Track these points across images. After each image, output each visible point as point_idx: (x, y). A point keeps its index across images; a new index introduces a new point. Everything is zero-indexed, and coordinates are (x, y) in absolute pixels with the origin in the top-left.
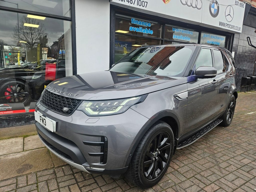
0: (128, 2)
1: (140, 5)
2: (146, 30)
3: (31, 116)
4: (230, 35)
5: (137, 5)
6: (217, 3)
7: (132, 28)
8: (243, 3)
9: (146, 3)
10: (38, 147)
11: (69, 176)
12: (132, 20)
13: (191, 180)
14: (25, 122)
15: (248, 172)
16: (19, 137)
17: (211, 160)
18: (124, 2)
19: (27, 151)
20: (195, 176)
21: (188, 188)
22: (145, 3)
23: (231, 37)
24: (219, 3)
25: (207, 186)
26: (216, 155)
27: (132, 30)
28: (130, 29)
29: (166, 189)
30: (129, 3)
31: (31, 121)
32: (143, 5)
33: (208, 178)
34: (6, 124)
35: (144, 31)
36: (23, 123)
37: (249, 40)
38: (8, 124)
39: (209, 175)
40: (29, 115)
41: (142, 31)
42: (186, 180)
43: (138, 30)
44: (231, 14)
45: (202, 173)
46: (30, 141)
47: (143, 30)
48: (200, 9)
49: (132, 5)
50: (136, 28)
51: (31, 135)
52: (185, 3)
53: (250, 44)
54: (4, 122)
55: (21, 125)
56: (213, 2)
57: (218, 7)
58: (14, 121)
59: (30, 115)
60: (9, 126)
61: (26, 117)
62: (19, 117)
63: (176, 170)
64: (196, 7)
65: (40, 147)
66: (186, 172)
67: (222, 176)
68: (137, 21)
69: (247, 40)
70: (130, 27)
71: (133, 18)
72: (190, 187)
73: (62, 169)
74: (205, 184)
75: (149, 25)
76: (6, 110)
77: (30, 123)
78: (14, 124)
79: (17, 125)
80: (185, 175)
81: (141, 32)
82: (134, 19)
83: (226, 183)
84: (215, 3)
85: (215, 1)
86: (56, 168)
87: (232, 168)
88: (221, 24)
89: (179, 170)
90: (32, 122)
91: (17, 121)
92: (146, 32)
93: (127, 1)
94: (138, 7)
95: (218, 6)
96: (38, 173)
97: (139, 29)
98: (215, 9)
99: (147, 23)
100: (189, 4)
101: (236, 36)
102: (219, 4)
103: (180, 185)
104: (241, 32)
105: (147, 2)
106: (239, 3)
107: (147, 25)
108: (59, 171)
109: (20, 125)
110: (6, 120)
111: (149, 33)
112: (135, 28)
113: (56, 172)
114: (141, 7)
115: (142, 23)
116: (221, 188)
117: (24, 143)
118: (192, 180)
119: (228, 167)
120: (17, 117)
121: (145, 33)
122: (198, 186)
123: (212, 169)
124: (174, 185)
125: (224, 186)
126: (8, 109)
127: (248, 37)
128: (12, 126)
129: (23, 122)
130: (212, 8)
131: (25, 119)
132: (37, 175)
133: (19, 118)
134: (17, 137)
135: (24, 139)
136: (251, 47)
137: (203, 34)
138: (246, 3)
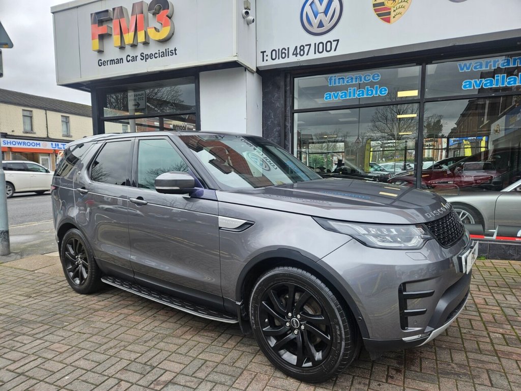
0: (295, 56)
1: (321, 50)
2: (368, 90)
5: (315, 53)
7: (330, 94)
9: (336, 42)
12: (330, 79)
18: (288, 57)
27: (330, 98)
28: (326, 97)
30: (298, 55)
32: (329, 49)
35: (363, 93)
41: (356, 95)
43: (346, 95)
47: (359, 91)
49: (305, 58)
50: (340, 93)
68: (342, 78)
70: (326, 94)
75: (373, 79)
81: (353, 97)
82: (335, 76)
92: (367, 95)
93: (293, 54)
94: (318, 56)
97: (348, 93)
99: (369, 76)
105: (338, 40)
111: (376, 93)
112: (338, 94)
114: (325, 55)
121: (365, 96)
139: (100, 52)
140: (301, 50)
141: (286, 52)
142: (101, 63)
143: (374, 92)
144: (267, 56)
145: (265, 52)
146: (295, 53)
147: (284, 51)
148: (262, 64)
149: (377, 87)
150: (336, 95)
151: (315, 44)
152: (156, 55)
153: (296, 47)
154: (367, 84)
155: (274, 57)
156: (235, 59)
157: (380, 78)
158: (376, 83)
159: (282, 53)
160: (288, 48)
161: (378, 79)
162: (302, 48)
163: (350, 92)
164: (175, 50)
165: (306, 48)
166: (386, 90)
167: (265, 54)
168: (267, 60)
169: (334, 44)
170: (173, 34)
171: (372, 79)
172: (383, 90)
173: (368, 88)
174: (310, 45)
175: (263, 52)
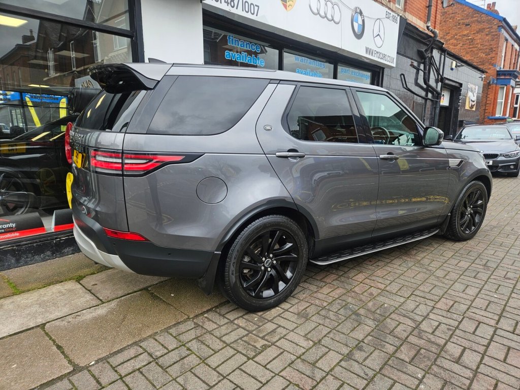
0: (226, 4)
1: (247, 10)
2: (254, 59)
3: (64, 238)
4: (378, 70)
5: (243, 11)
6: (361, 13)
7: (229, 54)
8: (397, 16)
9: (257, 8)
10: (126, 292)
11: (226, 325)
12: (230, 38)
13: (411, 298)
14: (53, 253)
15: (475, 277)
16: (66, 280)
17: (420, 270)
18: (221, 3)
19: (110, 301)
20: (415, 293)
21: (415, 309)
22: (255, 7)
23: (379, 73)
24: (364, 13)
25: (437, 302)
26: (422, 262)
27: (229, 57)
28: (227, 55)
29: (389, 315)
30: (229, 5)
31: (64, 248)
32: (252, 12)
33: (432, 292)
34: (13, 261)
35: (251, 60)
36: (48, 256)
37: (403, 80)
38: (18, 261)
39: (430, 288)
40: (59, 236)
41: (247, 60)
42: (406, 301)
43: (240, 57)
44: (382, 34)
45: (421, 288)
46: (96, 284)
47: (249, 58)
48: (338, 23)
49: (234, 11)
51: (87, 275)
52: (316, 11)
53: (405, 86)
54: (9, 256)
55: (44, 260)
56: (356, 12)
57: (363, 21)
58: (29, 253)
59: (62, 236)
60: (19, 265)
61: (54, 242)
62: (39, 243)
63: (383, 290)
64: (333, 20)
65: (129, 292)
66: (399, 290)
67: (448, 287)
68: (237, 40)
69: (400, 78)
70: (227, 53)
71: (231, 35)
72: (416, 308)
73: (206, 317)
74: (432, 300)
76: (3, 231)
77: (63, 253)
78: (29, 259)
79: (36, 260)
80: (401, 295)
81: (244, 62)
82: (232, 37)
83: (457, 295)
84: (358, 13)
85: (358, 11)
86: (193, 318)
87: (453, 276)
88: (368, 50)
89: (388, 288)
90: (66, 250)
91: (35, 253)
92: (254, 63)
93: (225, 2)
94: (244, 14)
95: (363, 19)
96: (171, 330)
97: (242, 57)
98: (359, 25)
99: (254, 46)
100: (322, 14)
101: (386, 71)
102: (364, 15)
103: (402, 307)
104: (394, 65)
106: (391, 15)
107: (254, 49)
108: (203, 323)
109: (42, 259)
110: (13, 252)
111: (258, 63)
112: (235, 54)
113: (201, 324)
114: (249, 16)
115: (245, 44)
116: (456, 302)
117: (89, 290)
118: (413, 299)
119: (447, 275)
120: (35, 245)
121: (252, 64)
122: (426, 304)
123: (429, 281)
124: (394, 309)
125: (458, 299)
126: (9, 228)
127: (402, 74)
128: (26, 264)
129: (49, 253)
130: (354, 23)
131: (52, 247)
132: (171, 334)
133: (40, 245)
134: (62, 282)
135: (80, 284)
136: (407, 91)
137: (340, 68)
138: (401, 16)
149: (258, 58)
154: (253, 53)
158: (258, 54)
172: (262, 62)
173: (253, 56)
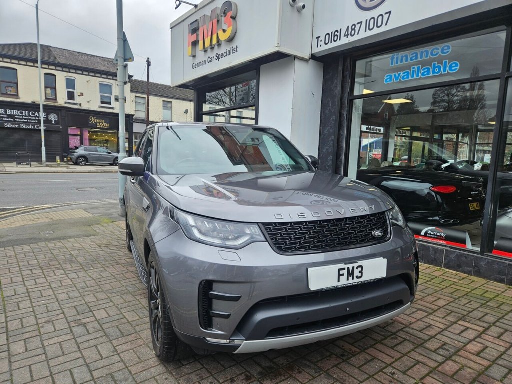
2: (435, 68)
5: (366, 31)
7: (391, 76)
9: (388, 15)
12: (393, 59)
27: (391, 81)
28: (387, 80)
30: (350, 36)
32: (380, 25)
41: (421, 75)
47: (424, 70)
49: (356, 38)
50: (402, 73)
70: (387, 77)
75: (442, 52)
82: (398, 55)
92: (434, 73)
93: (345, 36)
94: (370, 34)
99: (438, 49)
105: (390, 13)
107: (438, 54)
111: (445, 70)
112: (400, 74)
114: (376, 31)
139: (194, 57)
140: (352, 30)
141: (339, 34)
142: (195, 67)
143: (442, 69)
144: (321, 41)
145: (320, 37)
146: (347, 34)
147: (336, 33)
148: (316, 50)
149: (446, 63)
150: (397, 76)
151: (367, 20)
152: (225, 54)
153: (348, 27)
154: (434, 60)
155: (327, 42)
156: (277, 49)
157: (450, 50)
158: (445, 58)
159: (335, 36)
160: (341, 30)
161: (448, 52)
162: (354, 27)
163: (414, 72)
164: (237, 47)
165: (358, 27)
166: (457, 65)
167: (320, 39)
168: (321, 46)
169: (386, 17)
170: (236, 33)
171: (440, 53)
172: (454, 65)
173: (435, 65)
174: (361, 23)
175: (318, 38)
